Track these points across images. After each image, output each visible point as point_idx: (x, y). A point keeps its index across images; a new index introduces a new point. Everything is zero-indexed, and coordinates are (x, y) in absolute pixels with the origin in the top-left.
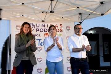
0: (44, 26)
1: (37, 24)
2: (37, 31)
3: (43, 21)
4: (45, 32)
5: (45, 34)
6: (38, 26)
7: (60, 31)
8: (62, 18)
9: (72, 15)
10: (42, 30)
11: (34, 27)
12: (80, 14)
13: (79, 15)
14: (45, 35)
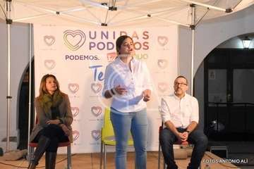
0: (107, 37)
1: (90, 32)
2: (91, 47)
3: (103, 25)
4: (108, 49)
6: (93, 36)
7: (143, 46)
8: (149, 16)
12: (192, 6)
13: (189, 8)
14: (109, 56)
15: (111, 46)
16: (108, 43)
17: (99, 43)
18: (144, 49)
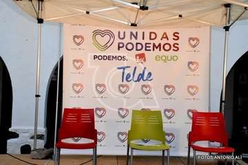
0: (136, 38)
2: (119, 48)
4: (137, 50)
5: (136, 56)
6: (122, 36)
7: (173, 48)
8: (180, 16)
9: (205, 8)
10: (130, 47)
11: (112, 39)
12: (228, 5)
13: (224, 8)
14: (138, 57)
15: (139, 47)
16: (137, 44)
17: (128, 44)
18: (174, 50)
